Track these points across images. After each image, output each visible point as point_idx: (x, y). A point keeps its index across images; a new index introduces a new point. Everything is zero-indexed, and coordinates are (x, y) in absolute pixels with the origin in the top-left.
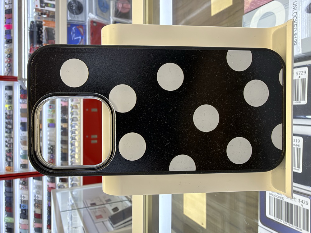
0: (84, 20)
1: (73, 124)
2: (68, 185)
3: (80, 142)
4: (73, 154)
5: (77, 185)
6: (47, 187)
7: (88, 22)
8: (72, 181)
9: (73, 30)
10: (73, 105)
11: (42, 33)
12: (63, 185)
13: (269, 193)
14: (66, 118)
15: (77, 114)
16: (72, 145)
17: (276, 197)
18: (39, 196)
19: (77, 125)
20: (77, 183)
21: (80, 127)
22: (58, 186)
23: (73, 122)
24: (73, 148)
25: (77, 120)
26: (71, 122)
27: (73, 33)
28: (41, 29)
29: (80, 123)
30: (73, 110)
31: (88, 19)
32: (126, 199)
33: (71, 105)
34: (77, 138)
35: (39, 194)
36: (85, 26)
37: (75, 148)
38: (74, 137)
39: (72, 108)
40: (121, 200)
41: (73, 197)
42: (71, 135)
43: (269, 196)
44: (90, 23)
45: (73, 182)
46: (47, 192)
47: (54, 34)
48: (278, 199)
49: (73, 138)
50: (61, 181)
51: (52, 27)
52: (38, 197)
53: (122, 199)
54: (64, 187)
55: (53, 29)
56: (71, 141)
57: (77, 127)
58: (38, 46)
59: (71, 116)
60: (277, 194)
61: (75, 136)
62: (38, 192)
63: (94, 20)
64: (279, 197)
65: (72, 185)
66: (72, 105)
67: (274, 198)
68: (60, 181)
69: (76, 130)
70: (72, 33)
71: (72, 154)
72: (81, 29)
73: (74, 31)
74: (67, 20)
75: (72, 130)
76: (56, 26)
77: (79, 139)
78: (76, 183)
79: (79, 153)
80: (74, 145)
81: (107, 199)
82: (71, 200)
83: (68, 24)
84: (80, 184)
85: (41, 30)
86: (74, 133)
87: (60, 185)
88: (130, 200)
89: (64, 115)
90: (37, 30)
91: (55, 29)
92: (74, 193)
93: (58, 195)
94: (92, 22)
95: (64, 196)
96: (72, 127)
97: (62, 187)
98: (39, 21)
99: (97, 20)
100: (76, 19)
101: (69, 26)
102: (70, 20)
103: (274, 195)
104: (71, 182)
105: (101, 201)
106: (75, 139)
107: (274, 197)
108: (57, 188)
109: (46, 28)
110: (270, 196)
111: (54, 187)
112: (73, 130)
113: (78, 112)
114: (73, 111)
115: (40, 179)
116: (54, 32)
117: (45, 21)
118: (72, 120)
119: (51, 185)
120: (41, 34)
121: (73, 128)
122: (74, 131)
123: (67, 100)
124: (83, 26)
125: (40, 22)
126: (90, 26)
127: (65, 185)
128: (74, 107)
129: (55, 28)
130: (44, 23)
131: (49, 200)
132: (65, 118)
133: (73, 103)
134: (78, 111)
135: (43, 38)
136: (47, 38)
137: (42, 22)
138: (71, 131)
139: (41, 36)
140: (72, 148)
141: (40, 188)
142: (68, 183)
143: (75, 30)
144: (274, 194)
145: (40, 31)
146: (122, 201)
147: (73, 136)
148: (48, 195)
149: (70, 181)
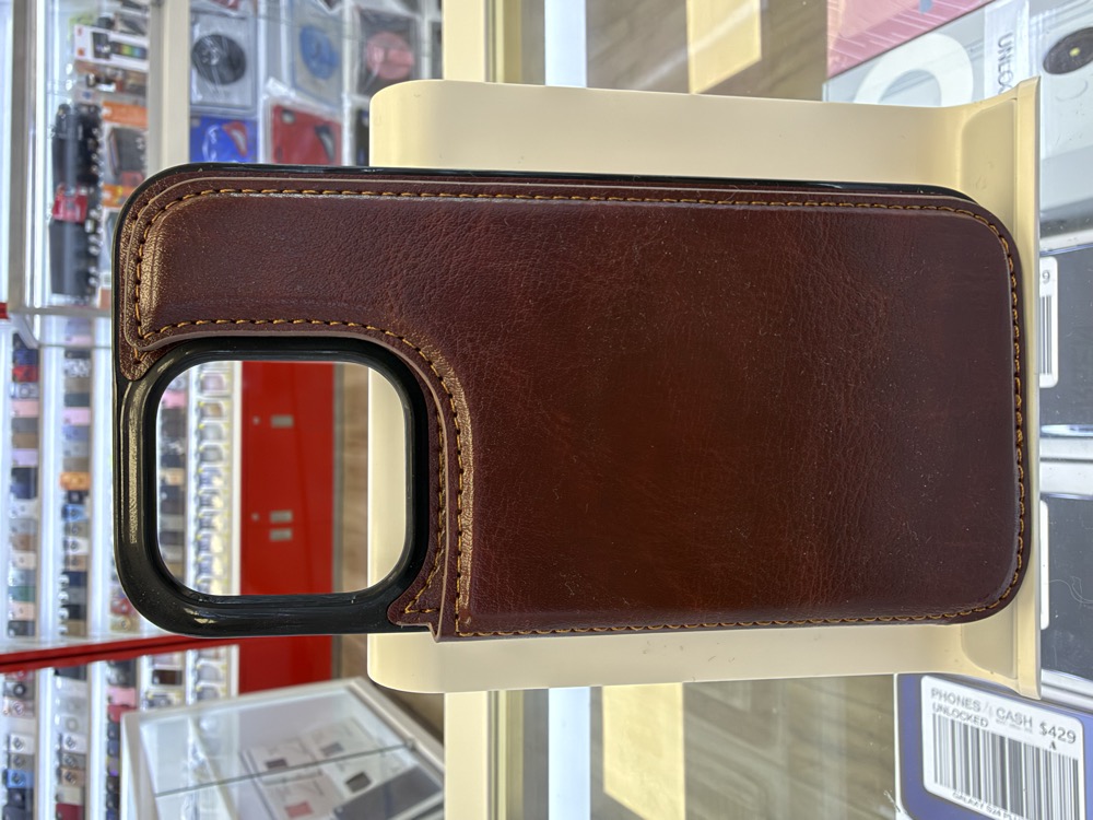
0: (248, 102)
1: (205, 470)
2: (183, 695)
3: (230, 536)
4: (205, 581)
5: (216, 695)
6: (106, 703)
7: (265, 110)
8: (199, 677)
9: (210, 139)
10: (206, 404)
11: (97, 145)
12: (164, 696)
13: (934, 705)
14: (180, 450)
15: (219, 437)
16: (200, 547)
17: (959, 719)
18: (75, 737)
19: (219, 476)
20: (219, 686)
21: (229, 481)
22: (147, 699)
23: (205, 466)
24: (205, 559)
25: (220, 458)
26: (198, 466)
27: (210, 149)
28: (95, 131)
29: (230, 469)
30: (206, 421)
31: (265, 102)
32: (397, 742)
33: (199, 402)
34: (217, 522)
35: (74, 730)
36: (254, 124)
37: (210, 559)
38: (207, 518)
39: (202, 414)
40: (381, 747)
41: (204, 740)
42: (198, 510)
43: (934, 716)
44: (270, 115)
45: (202, 684)
46: (105, 721)
47: (142, 152)
48: (966, 727)
49: (203, 524)
50: (157, 680)
51: (136, 128)
52: (71, 743)
53: (381, 741)
54: (169, 703)
55: (137, 135)
56: (197, 533)
57: (217, 483)
58: (83, 192)
59: (199, 443)
60: (961, 708)
61: (212, 514)
62: (72, 725)
63: (287, 103)
64: (969, 718)
65: (200, 696)
66: (202, 403)
67: (953, 722)
68: (153, 682)
69: (214, 493)
70: (205, 149)
71: (199, 581)
72: (239, 136)
73: (214, 141)
74: (191, 104)
75: (201, 492)
76: (150, 120)
77: (225, 527)
78: (212, 689)
79: (226, 577)
80: (208, 549)
81: (326, 743)
82: (194, 751)
83: (192, 117)
84: (228, 690)
85: (94, 138)
86: (209, 504)
87: (155, 696)
88: (410, 744)
89: (173, 441)
90: (80, 137)
91: (147, 134)
92: (205, 725)
93: (148, 733)
94: (279, 110)
95: (170, 736)
96: (201, 481)
97: (163, 702)
98: (89, 106)
99: (294, 102)
100: (221, 100)
101: (197, 123)
102: (202, 104)
103: (950, 711)
104: (196, 683)
105: (305, 751)
106: (210, 526)
107: (950, 718)
108: (144, 709)
109: (115, 132)
110: (938, 714)
111: (132, 703)
112: (206, 492)
113: (225, 430)
114: (206, 427)
115: (79, 674)
116: (144, 143)
117: (107, 104)
118: (202, 458)
119: (122, 696)
120: (95, 152)
121: (204, 488)
122: (207, 496)
123: (183, 385)
124: (246, 124)
125: (92, 109)
126: (270, 126)
127: (173, 694)
128: (209, 411)
129: (145, 129)
130: (105, 112)
131: (114, 751)
132: (175, 450)
133: (204, 398)
134: (222, 424)
135: (102, 164)
136: (116, 163)
137: (97, 109)
138: (195, 498)
139: (94, 157)
140: (200, 559)
141: (80, 706)
142: (181, 687)
143: (218, 139)
144: (951, 707)
145: (90, 141)
146: (381, 751)
147: (205, 514)
148: (108, 734)
149: (190, 679)
